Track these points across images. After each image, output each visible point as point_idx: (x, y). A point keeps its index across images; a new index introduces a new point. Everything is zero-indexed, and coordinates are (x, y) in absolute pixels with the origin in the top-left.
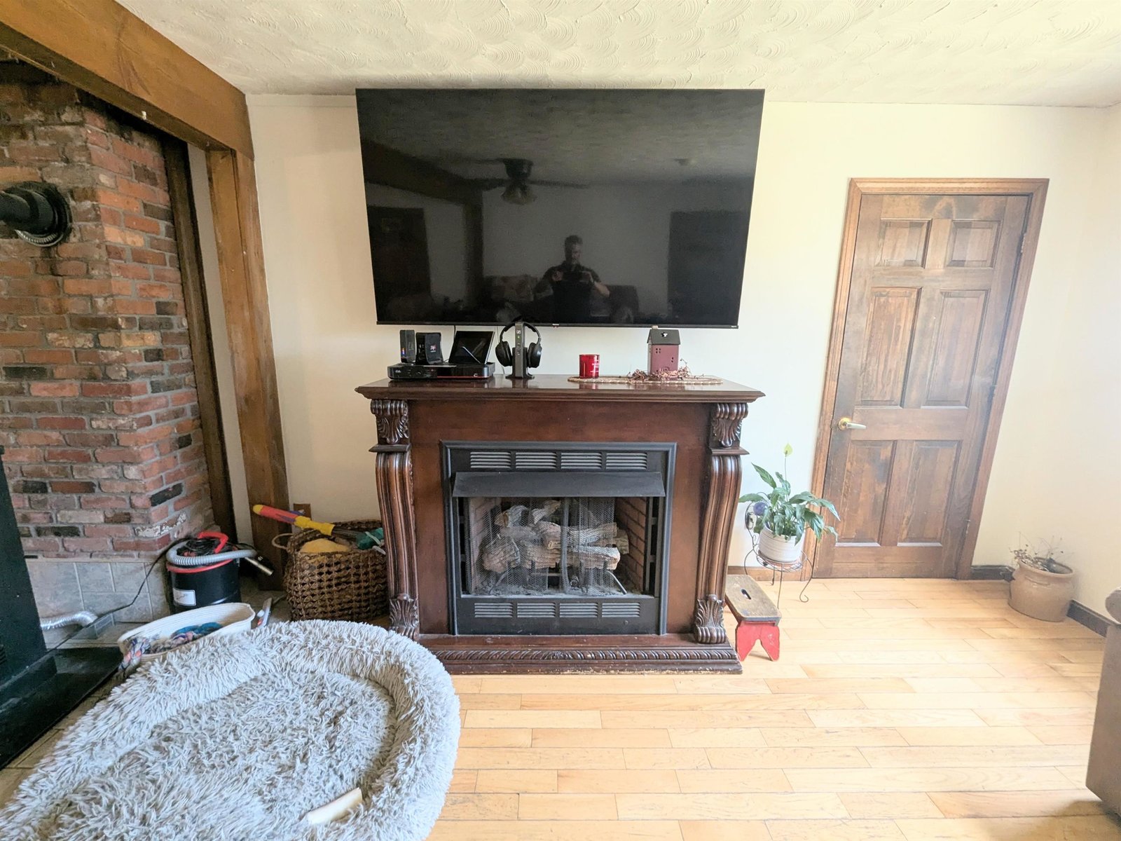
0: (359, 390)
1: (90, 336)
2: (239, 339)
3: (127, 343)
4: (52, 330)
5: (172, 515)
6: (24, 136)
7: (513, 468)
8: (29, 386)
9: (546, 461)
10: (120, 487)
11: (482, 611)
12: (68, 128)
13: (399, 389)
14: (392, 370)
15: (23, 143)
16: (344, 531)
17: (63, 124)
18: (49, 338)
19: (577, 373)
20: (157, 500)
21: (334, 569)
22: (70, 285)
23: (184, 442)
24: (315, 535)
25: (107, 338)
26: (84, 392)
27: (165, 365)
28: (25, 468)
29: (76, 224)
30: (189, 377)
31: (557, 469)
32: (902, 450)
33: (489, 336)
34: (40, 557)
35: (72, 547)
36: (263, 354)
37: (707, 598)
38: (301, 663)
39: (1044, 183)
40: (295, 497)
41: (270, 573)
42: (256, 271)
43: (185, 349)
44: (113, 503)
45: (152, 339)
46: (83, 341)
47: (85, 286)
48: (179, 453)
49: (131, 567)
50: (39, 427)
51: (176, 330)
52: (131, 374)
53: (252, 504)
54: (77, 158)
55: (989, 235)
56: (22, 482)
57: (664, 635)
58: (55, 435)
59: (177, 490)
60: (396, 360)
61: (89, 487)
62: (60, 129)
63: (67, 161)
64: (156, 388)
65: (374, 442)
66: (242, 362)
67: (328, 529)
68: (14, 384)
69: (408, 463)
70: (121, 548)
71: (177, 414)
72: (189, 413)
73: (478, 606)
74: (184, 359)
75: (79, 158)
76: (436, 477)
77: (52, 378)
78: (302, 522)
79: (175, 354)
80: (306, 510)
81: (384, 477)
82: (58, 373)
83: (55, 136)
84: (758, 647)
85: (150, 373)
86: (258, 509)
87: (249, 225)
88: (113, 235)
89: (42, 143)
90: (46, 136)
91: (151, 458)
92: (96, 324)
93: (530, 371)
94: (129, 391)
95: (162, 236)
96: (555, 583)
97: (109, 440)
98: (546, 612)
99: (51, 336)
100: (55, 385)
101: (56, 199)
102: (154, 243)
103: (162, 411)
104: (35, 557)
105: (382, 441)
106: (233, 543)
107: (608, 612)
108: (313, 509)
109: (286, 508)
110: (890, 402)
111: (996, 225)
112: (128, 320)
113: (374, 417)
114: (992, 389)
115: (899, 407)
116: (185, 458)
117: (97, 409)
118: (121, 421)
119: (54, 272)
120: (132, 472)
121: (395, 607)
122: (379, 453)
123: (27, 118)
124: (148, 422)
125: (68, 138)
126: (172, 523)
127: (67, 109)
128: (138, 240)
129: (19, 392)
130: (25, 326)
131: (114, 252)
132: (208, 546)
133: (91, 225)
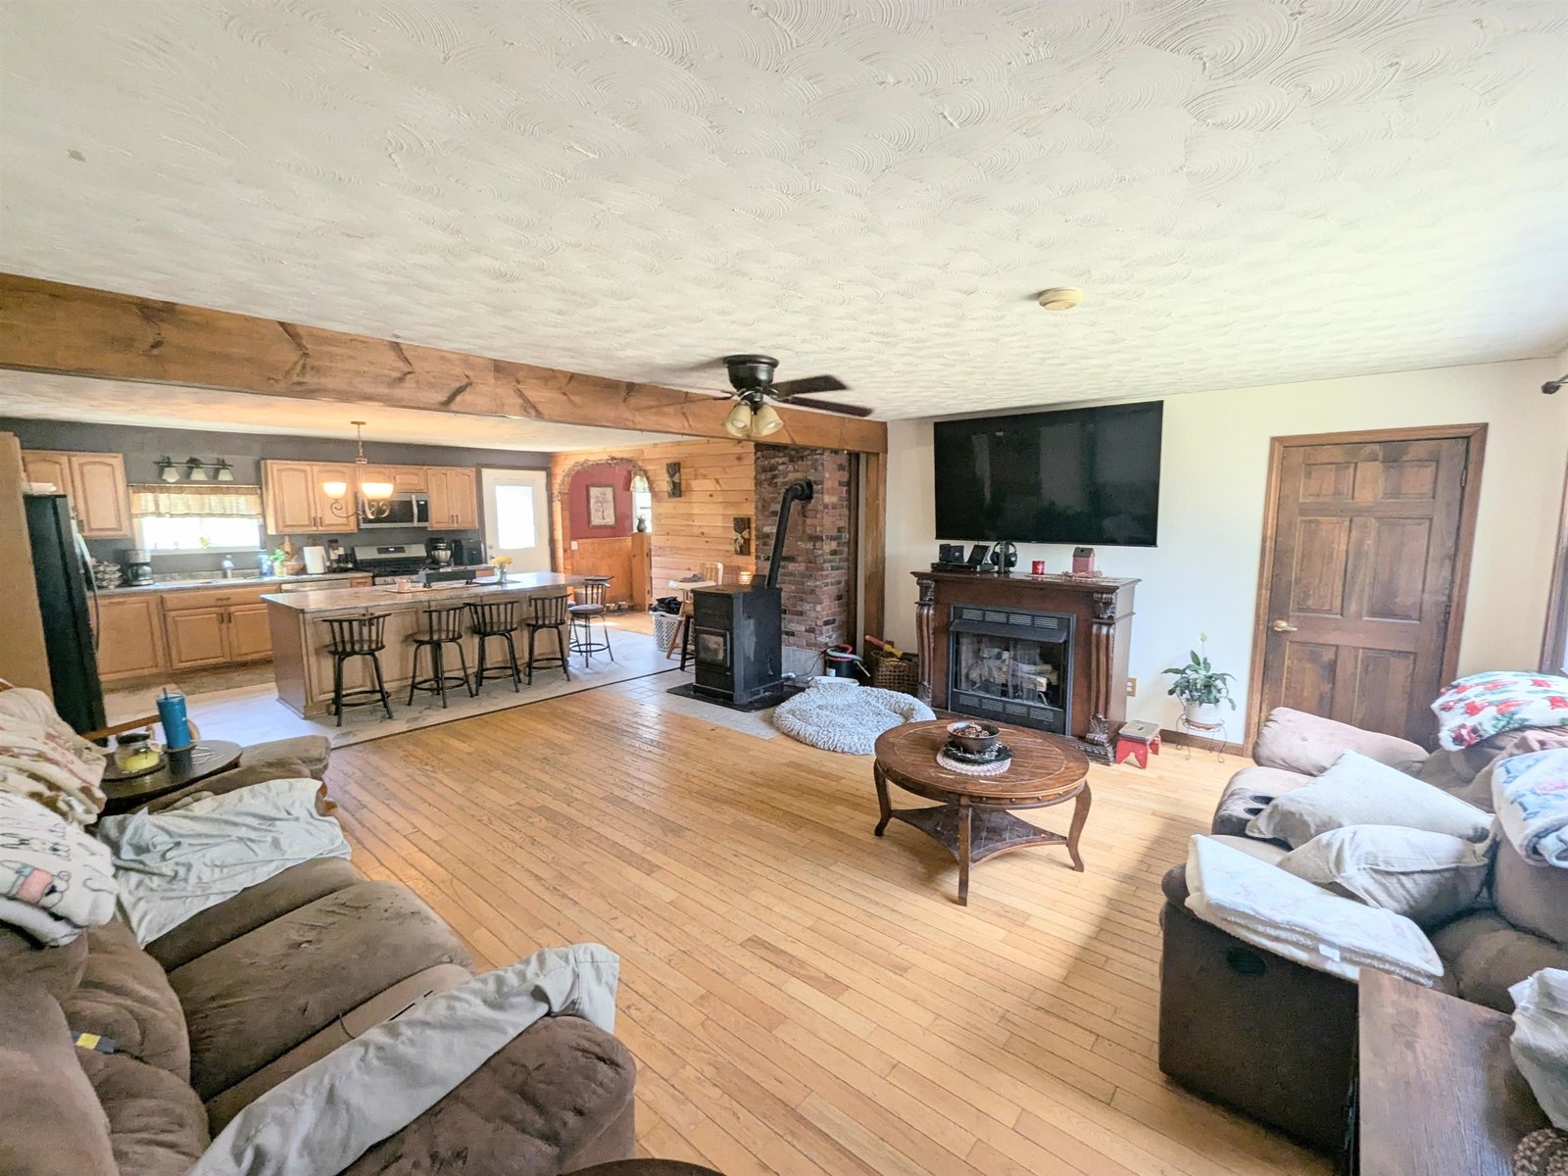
0: (912, 573)
1: (812, 543)
2: (869, 547)
3: (825, 547)
4: (800, 540)
5: (831, 633)
6: (803, 460)
7: (983, 621)
9: (1002, 618)
10: (813, 615)
11: (963, 700)
13: (935, 574)
14: (933, 564)
15: (802, 463)
16: (906, 657)
19: (1031, 571)
20: (826, 623)
21: (897, 670)
22: (809, 521)
23: (839, 597)
24: (891, 655)
25: (818, 544)
26: (807, 569)
27: (837, 557)
29: (815, 495)
30: (845, 564)
31: (1007, 623)
32: (1344, 655)
33: (986, 548)
35: (791, 642)
36: (880, 555)
37: (1095, 717)
38: (874, 702)
39: (1484, 428)
40: (887, 636)
41: (869, 675)
42: (881, 510)
43: (846, 549)
44: (809, 622)
45: (834, 545)
46: (810, 546)
47: (815, 522)
48: (837, 602)
49: (812, 655)
50: (789, 583)
51: (843, 540)
52: (825, 561)
53: (865, 634)
55: (1428, 473)
57: (1069, 736)
58: (793, 588)
59: (834, 621)
60: (937, 560)
61: (801, 613)
63: (816, 470)
64: (833, 568)
65: (918, 600)
66: (869, 557)
67: (899, 653)
68: (783, 564)
69: (931, 612)
70: (809, 645)
71: (839, 583)
72: (843, 583)
73: (962, 697)
74: (845, 556)
75: (820, 468)
76: (945, 621)
77: (796, 562)
78: (887, 648)
79: (841, 553)
80: (891, 644)
81: (920, 617)
82: (800, 559)
83: (813, 460)
84: (1132, 757)
85: (831, 561)
86: (867, 637)
87: (881, 487)
88: (827, 499)
90: (810, 460)
91: (826, 602)
92: (816, 538)
93: (1011, 569)
94: (822, 569)
95: (844, 495)
96: (1004, 694)
97: (812, 592)
98: (998, 707)
99: (799, 543)
100: (796, 565)
101: (810, 485)
102: (840, 499)
103: (833, 580)
105: (921, 599)
106: (854, 652)
107: (1034, 714)
108: (895, 644)
109: (882, 640)
110: (1329, 611)
111: (1434, 464)
112: (827, 536)
113: (918, 587)
114: (1449, 606)
115: (1339, 616)
116: (840, 606)
117: (810, 577)
118: (818, 583)
119: (805, 516)
120: (819, 608)
121: (920, 688)
122: (920, 604)
123: (805, 453)
124: (827, 585)
125: (817, 460)
126: (830, 637)
128: (834, 499)
129: (785, 567)
130: (791, 539)
131: (826, 506)
132: (844, 650)
133: (820, 495)
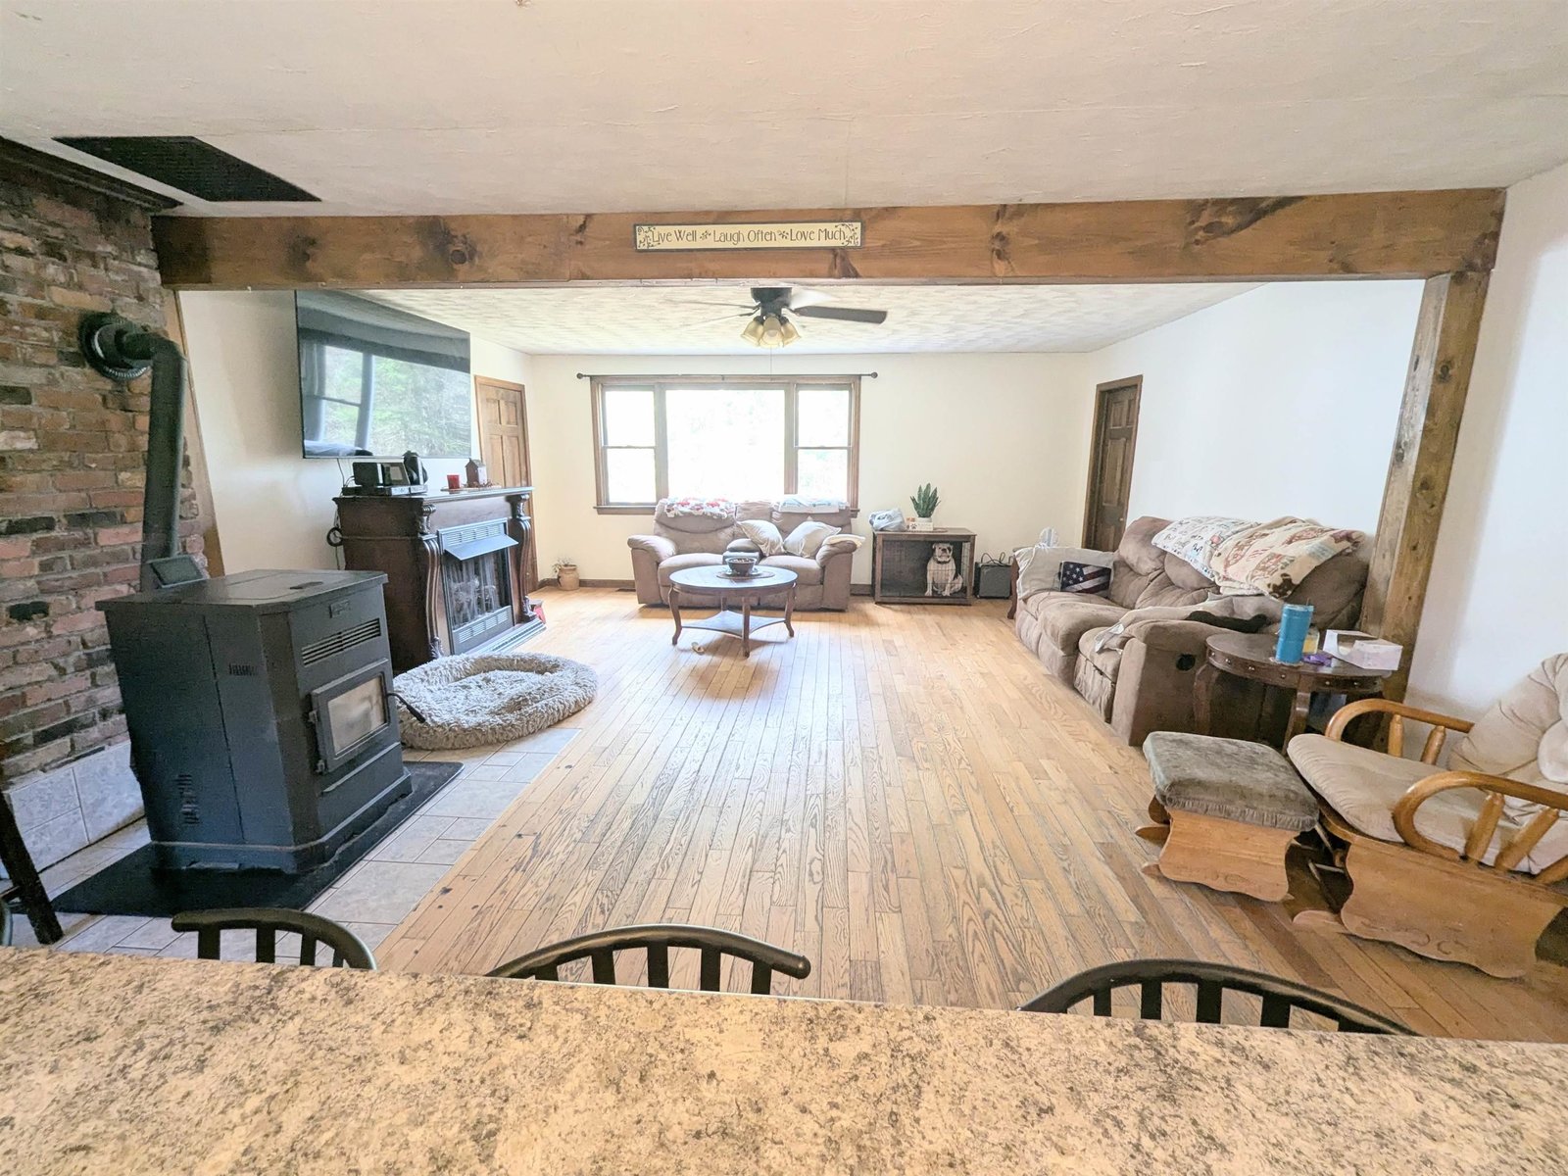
6: (95, 266)
8: (96, 535)
11: (461, 637)
12: (142, 269)
15: (93, 271)
17: (140, 264)
18: (120, 477)
28: (88, 637)
34: (107, 747)
37: (525, 599)
39: (524, 387)
54: (151, 299)
56: (83, 657)
62: (136, 268)
63: (140, 298)
68: (78, 534)
73: (459, 635)
77: (123, 522)
83: (130, 272)
89: (113, 276)
90: (118, 271)
98: (482, 629)
99: (123, 476)
100: (125, 530)
104: (102, 749)
107: (500, 620)
111: (515, 405)
123: (100, 248)
127: (143, 251)
129: (85, 543)
130: (93, 466)
